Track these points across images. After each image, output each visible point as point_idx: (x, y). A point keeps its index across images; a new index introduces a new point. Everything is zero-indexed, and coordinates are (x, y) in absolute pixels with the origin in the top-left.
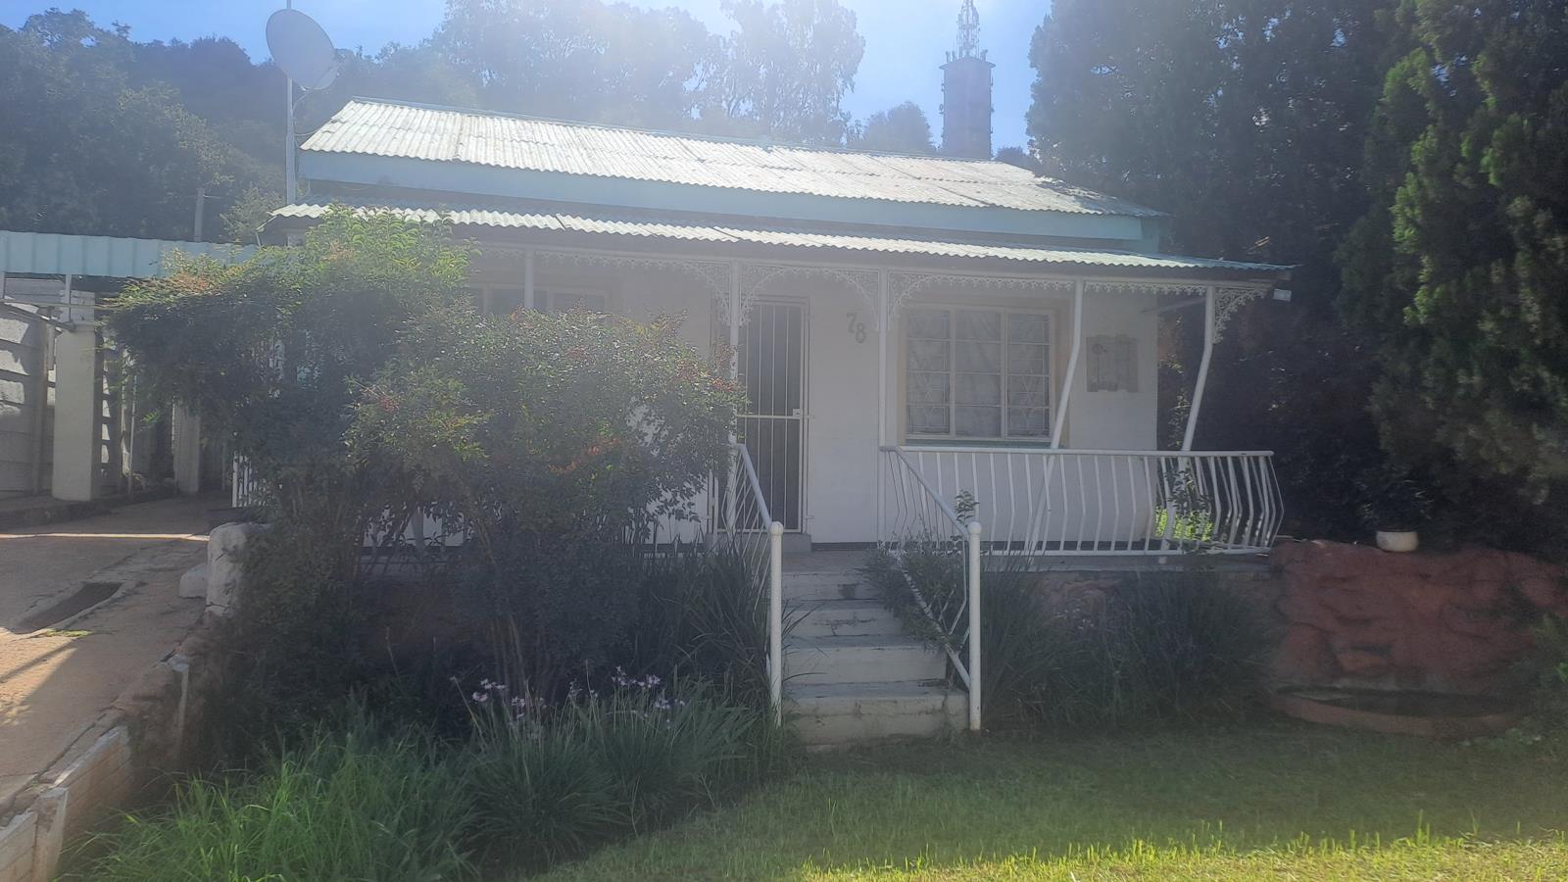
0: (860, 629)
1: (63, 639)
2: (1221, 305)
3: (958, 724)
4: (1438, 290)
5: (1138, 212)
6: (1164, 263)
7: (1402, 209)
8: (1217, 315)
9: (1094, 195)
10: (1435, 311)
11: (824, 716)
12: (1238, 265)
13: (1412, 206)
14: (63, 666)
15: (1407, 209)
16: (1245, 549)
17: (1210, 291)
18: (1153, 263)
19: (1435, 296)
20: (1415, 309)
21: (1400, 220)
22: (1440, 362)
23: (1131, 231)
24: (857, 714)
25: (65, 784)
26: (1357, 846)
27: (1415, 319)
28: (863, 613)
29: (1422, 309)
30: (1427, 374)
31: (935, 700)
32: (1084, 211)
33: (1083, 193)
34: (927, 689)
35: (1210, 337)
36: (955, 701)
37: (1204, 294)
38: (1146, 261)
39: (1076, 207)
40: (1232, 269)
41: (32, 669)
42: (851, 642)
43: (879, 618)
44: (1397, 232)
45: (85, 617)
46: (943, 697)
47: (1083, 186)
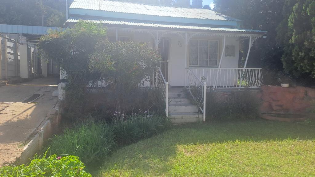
0: (182, 103)
1: (33, 104)
2: (253, 39)
3: (201, 120)
4: (297, 36)
5: (236, 20)
6: (242, 31)
7: (290, 20)
8: (252, 41)
9: (227, 16)
10: (296, 40)
11: (176, 118)
12: (256, 31)
13: (292, 19)
14: (35, 109)
15: (292, 20)
16: (256, 87)
17: (251, 36)
18: (240, 31)
19: (296, 37)
20: (292, 40)
21: (290, 22)
22: (296, 50)
23: (235, 24)
24: (182, 118)
25: (42, 130)
26: (277, 141)
27: (292, 42)
28: (182, 100)
29: (293, 40)
30: (293, 53)
31: (197, 116)
32: (225, 20)
33: (225, 16)
34: (195, 114)
35: (250, 46)
36: (201, 116)
37: (249, 37)
38: (238, 30)
39: (224, 19)
40: (255, 32)
41: (29, 110)
42: (181, 105)
43: (186, 101)
44: (289, 25)
45: (36, 100)
46: (198, 115)
47: (225, 14)
